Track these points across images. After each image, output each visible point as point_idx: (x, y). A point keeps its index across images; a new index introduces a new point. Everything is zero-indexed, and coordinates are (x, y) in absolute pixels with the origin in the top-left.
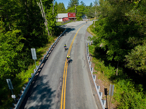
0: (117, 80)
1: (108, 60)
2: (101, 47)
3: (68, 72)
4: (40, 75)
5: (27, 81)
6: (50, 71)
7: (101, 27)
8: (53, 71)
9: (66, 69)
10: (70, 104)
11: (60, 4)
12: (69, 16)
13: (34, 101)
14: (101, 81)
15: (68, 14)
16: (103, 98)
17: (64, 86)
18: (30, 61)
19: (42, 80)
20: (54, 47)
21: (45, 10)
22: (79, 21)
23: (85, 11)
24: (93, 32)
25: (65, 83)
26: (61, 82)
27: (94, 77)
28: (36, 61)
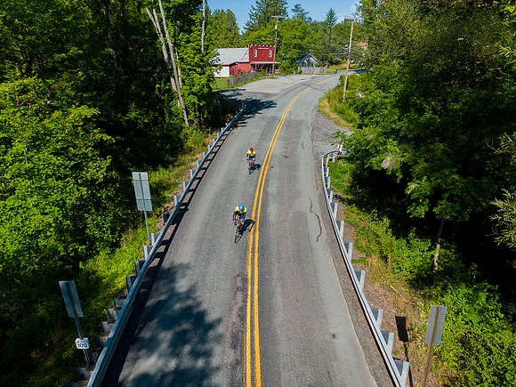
0: (442, 289)
1: (411, 217)
3: (262, 255)
5: (120, 286)
8: (208, 254)
10: (279, 373)
11: (221, 13)
12: (252, 57)
13: (150, 356)
14: (381, 291)
16: (395, 351)
17: (253, 308)
18: (125, 214)
20: (206, 169)
21: (174, 36)
23: (307, 39)
24: (341, 113)
25: (256, 297)
26: (240, 294)
27: (358, 275)
28: (149, 215)
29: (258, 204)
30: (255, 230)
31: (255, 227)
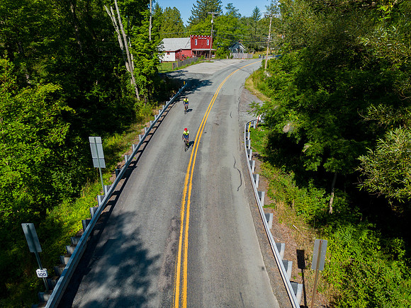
0: (333, 227)
1: (307, 170)
2: (286, 134)
3: (193, 202)
4: (116, 212)
5: (78, 227)
6: (142, 200)
7: (288, 77)
8: (150, 202)
9: (187, 194)
10: (201, 294)
11: (169, 10)
12: (193, 46)
13: (99, 287)
14: (286, 229)
15: (193, 39)
16: (293, 276)
17: (184, 244)
18: (86, 171)
19: (121, 226)
20: (153, 134)
21: (128, 28)
22: (223, 61)
23: (238, 31)
24: (262, 89)
25: (187, 235)
26: (174, 233)
27: (268, 217)
28: (104, 171)
29: (192, 162)
30: (189, 182)
31: (189, 180)
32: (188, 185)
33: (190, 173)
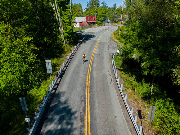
2: (133, 59)
3: (91, 89)
6: (69, 88)
7: (134, 33)
9: (88, 85)
12: (87, 20)
15: (87, 17)
17: (88, 107)
18: (43, 75)
20: (71, 59)
21: (60, 12)
22: (100, 27)
23: (107, 13)
24: (118, 39)
25: (89, 103)
26: (83, 102)
30: (88, 80)
31: (88, 79)
32: (88, 81)
33: (89, 76)
